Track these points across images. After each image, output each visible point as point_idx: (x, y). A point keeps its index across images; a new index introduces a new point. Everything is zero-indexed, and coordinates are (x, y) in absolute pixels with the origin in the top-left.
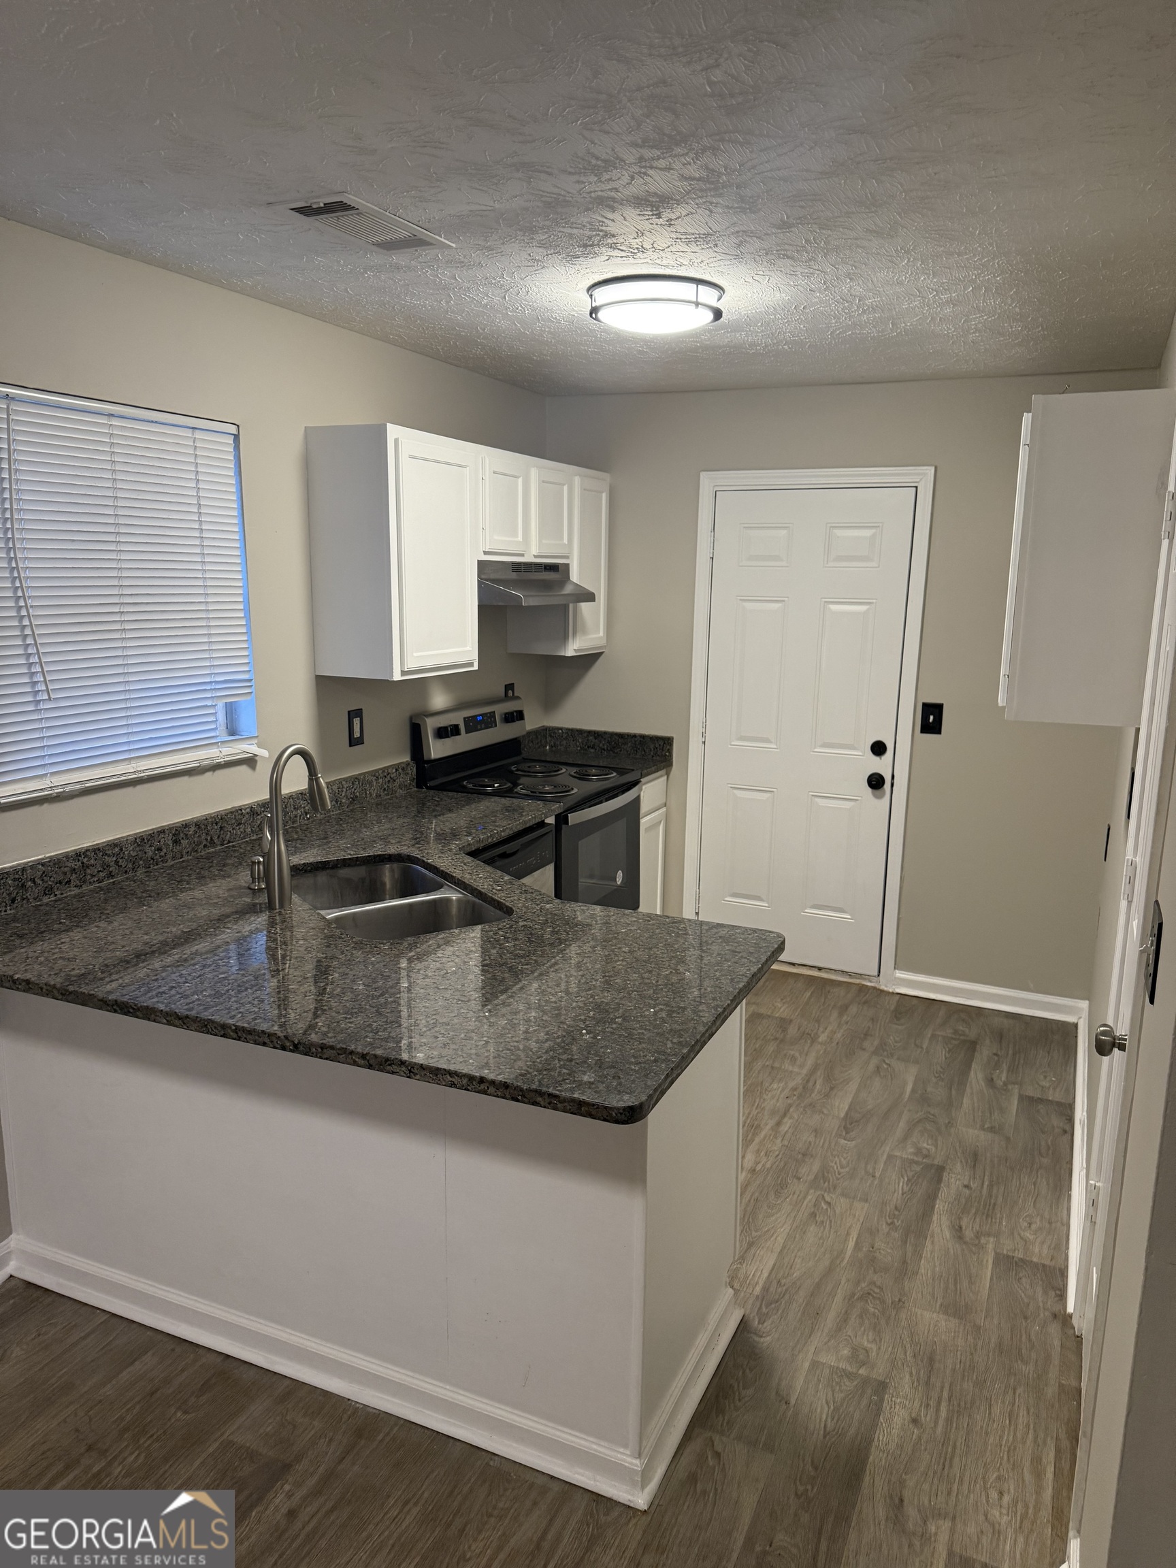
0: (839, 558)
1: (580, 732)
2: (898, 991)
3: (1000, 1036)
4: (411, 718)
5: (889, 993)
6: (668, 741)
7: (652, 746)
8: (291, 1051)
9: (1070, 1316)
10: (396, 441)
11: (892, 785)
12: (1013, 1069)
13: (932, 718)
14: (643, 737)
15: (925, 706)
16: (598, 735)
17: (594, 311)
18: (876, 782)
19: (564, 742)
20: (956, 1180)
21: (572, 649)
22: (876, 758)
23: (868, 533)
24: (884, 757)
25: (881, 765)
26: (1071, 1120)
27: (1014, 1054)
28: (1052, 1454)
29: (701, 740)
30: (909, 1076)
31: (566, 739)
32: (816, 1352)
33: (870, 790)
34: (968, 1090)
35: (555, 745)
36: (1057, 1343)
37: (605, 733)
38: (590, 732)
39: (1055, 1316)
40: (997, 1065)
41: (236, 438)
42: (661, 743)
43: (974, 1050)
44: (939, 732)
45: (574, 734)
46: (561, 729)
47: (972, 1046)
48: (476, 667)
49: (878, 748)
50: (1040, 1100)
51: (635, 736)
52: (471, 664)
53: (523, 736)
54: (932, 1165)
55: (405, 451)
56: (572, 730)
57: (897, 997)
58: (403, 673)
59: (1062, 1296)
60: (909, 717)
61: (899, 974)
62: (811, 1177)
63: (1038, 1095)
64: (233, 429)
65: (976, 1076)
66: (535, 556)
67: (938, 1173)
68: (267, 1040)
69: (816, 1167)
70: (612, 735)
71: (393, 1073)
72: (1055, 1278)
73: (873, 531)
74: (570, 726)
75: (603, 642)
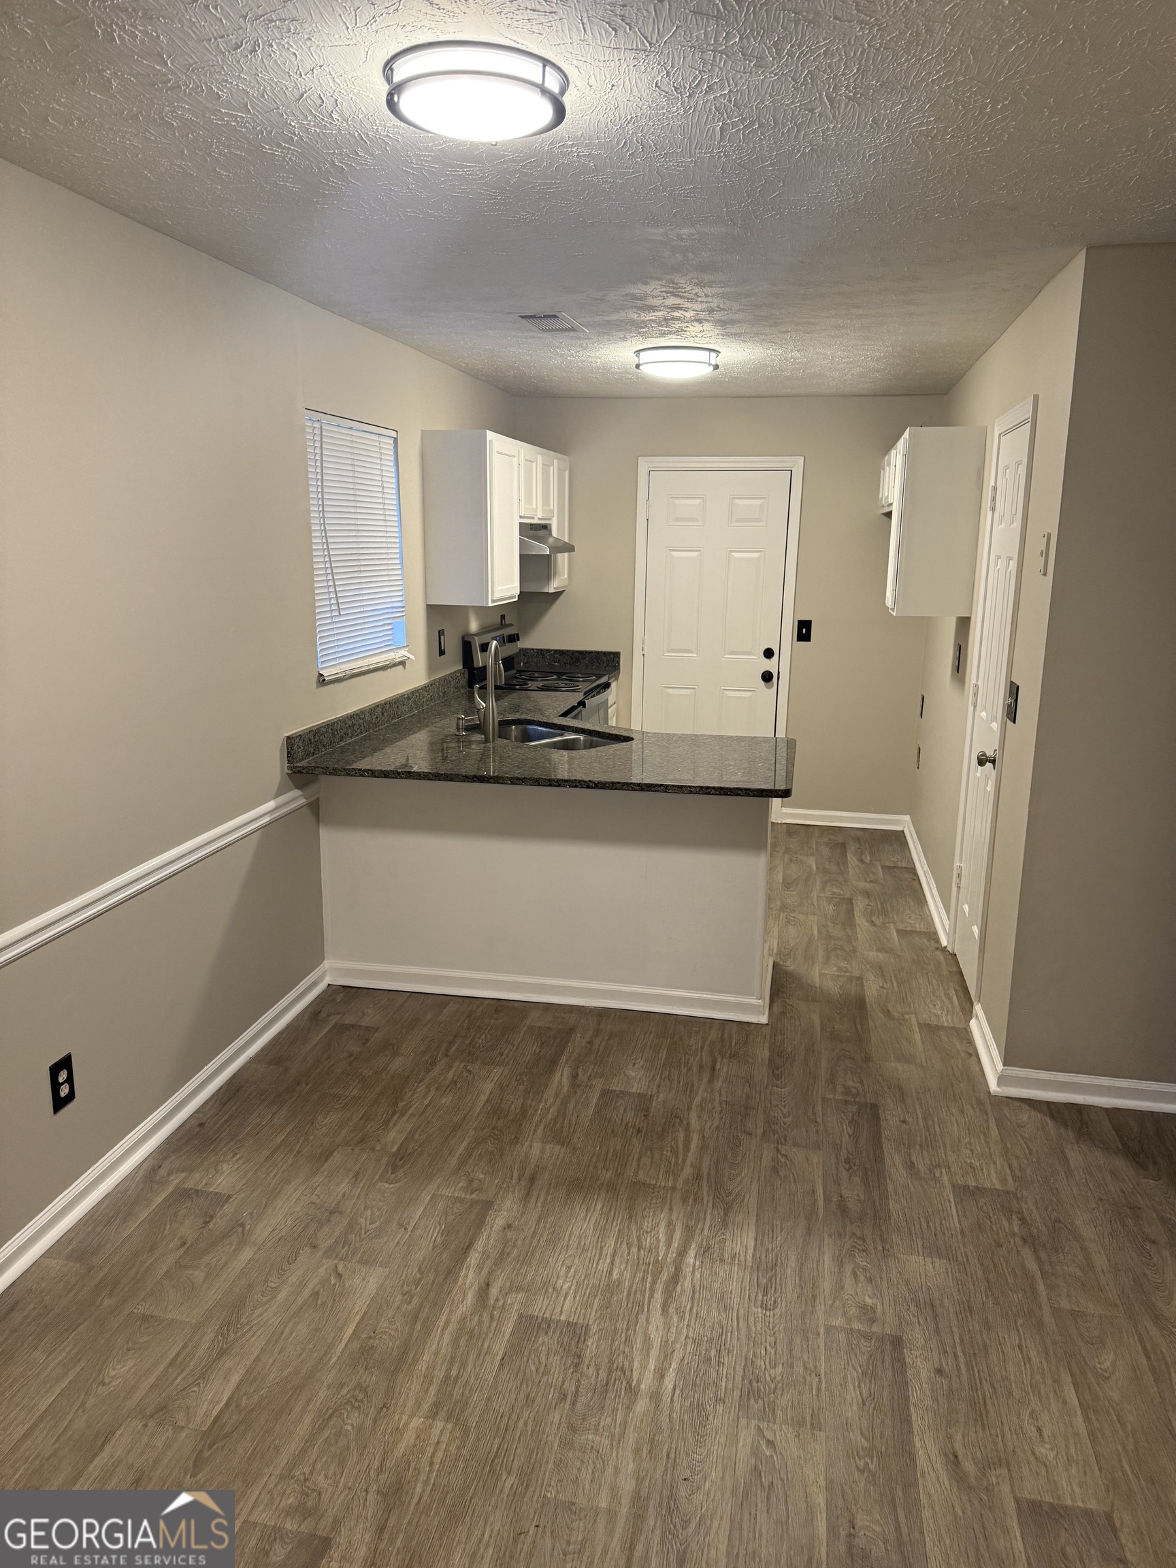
0: (739, 520)
1: (548, 651)
2: (784, 822)
3: (858, 840)
4: (463, 638)
5: (778, 823)
6: (617, 655)
7: (605, 659)
8: (594, 788)
9: (946, 947)
10: (491, 441)
11: (778, 679)
12: (872, 854)
13: (804, 630)
14: (598, 653)
15: (800, 622)
16: (562, 653)
17: (638, 366)
18: (767, 677)
19: (535, 660)
20: (860, 904)
21: (552, 588)
22: (767, 660)
23: (759, 502)
24: (772, 659)
25: (770, 665)
26: (916, 874)
27: (870, 847)
28: (954, 992)
29: (642, 653)
30: (812, 862)
31: (537, 657)
32: (819, 970)
33: (763, 682)
34: (850, 865)
35: (528, 662)
36: (942, 958)
37: (568, 651)
38: (556, 651)
39: (937, 949)
40: (862, 853)
41: (396, 440)
42: (612, 656)
43: (845, 848)
44: (809, 640)
45: (542, 652)
46: (533, 649)
47: (843, 846)
48: (516, 599)
49: (769, 653)
50: (894, 867)
51: (591, 652)
52: (514, 597)
53: (516, 654)
54: (844, 899)
55: (496, 447)
56: (541, 650)
57: (785, 826)
58: (493, 601)
59: (938, 941)
60: (790, 630)
61: (784, 810)
62: (778, 908)
63: (892, 865)
64: (394, 434)
65: (852, 859)
66: (539, 519)
67: (850, 901)
68: (578, 784)
69: (778, 903)
70: (573, 652)
71: (656, 791)
72: (933, 936)
73: (762, 501)
74: (539, 648)
75: (566, 583)
